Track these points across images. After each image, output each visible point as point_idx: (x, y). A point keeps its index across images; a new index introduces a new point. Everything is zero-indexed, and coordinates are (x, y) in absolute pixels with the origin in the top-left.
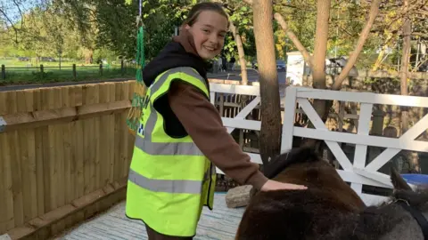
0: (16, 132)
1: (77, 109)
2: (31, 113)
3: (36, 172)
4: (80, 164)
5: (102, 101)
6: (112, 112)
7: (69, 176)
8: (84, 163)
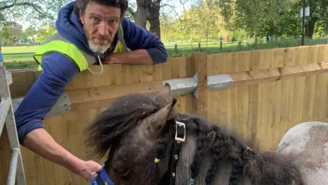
0: (236, 88)
1: (280, 69)
2: (248, 72)
3: (247, 124)
4: (278, 119)
5: (297, 63)
6: (304, 74)
7: (269, 130)
8: (281, 118)
